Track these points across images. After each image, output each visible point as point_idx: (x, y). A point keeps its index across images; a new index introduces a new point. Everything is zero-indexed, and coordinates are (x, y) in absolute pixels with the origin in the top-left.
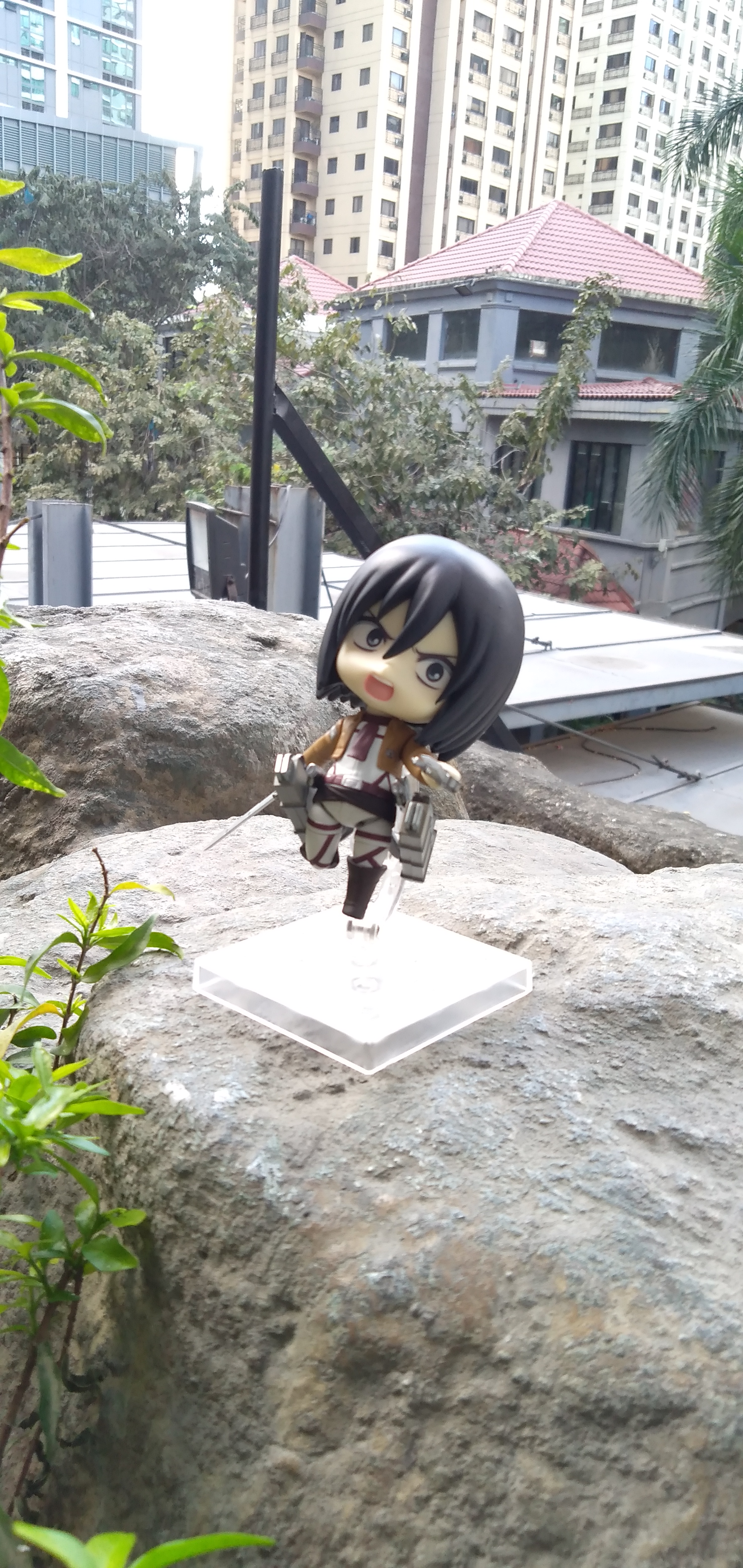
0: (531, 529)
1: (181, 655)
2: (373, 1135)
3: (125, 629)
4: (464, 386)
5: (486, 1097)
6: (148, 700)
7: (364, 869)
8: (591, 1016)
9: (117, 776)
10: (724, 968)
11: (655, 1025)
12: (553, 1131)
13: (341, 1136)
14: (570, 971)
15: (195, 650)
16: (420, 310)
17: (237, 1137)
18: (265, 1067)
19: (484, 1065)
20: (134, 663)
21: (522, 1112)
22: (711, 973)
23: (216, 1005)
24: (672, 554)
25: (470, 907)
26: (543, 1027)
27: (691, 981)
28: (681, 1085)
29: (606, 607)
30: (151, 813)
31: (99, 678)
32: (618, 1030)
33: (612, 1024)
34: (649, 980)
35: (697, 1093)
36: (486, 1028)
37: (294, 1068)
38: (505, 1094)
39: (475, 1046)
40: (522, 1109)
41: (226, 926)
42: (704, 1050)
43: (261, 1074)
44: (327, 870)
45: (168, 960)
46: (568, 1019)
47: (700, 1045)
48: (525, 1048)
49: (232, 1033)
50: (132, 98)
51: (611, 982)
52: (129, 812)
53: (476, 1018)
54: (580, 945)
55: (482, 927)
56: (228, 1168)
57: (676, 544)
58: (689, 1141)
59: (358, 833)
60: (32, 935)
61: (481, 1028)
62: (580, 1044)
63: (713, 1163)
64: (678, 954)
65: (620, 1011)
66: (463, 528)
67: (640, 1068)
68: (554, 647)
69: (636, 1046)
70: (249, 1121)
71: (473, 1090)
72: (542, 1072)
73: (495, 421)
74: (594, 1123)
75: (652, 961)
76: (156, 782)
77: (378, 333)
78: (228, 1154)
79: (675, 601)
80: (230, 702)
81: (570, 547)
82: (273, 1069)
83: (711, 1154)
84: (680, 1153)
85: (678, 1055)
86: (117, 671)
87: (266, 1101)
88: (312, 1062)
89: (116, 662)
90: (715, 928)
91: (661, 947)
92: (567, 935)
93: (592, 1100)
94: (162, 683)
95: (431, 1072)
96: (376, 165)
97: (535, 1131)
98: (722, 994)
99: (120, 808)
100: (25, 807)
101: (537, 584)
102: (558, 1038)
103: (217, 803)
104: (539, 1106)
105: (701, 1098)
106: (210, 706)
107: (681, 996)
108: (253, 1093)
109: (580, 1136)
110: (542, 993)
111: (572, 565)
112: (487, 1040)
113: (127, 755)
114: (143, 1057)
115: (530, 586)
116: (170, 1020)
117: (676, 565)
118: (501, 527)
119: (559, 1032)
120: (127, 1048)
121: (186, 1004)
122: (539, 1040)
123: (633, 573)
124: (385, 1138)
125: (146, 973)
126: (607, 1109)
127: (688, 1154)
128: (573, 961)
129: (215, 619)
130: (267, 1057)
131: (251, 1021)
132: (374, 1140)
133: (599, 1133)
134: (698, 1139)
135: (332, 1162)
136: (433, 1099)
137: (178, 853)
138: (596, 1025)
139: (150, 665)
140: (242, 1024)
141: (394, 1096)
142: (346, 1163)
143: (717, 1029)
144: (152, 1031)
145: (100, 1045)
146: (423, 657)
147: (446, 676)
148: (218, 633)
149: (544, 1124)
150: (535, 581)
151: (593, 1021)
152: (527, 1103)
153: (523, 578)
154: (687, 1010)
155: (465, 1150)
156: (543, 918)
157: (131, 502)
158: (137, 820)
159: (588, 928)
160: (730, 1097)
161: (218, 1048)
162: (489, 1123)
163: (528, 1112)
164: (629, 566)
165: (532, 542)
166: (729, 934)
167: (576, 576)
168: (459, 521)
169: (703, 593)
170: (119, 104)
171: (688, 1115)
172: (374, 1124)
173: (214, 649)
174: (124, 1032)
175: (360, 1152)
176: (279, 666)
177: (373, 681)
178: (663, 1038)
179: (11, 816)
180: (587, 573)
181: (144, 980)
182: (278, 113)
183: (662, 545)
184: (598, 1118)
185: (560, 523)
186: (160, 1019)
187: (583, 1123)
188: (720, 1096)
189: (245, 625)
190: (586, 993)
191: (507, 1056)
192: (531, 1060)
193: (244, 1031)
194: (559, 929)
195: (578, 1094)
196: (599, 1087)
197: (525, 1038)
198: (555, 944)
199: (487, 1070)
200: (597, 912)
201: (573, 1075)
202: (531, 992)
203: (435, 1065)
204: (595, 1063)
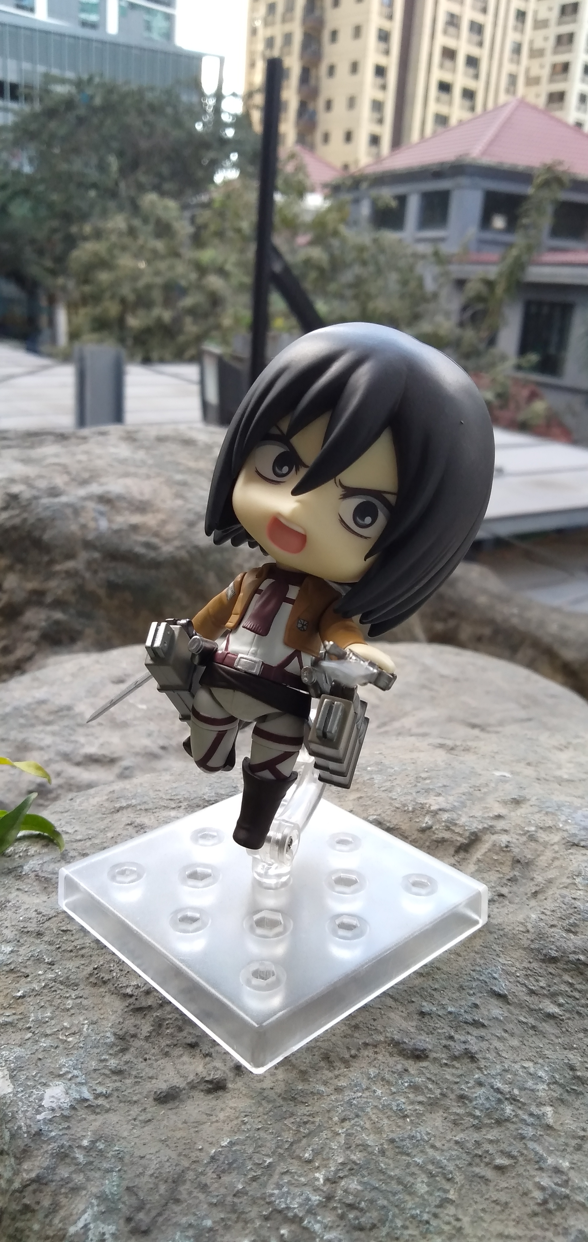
0: (488, 373)
1: (148, 477)
2: (254, 1179)
4: (436, 254)
5: (419, 1115)
6: (110, 521)
7: (264, 782)
8: (565, 970)
9: (78, 595)
12: (513, 1182)
13: (209, 1177)
14: (535, 894)
15: (163, 472)
16: (400, 190)
17: (64, 1172)
18: (124, 1041)
19: (419, 1055)
20: (101, 485)
21: (470, 1145)
23: (82, 929)
25: (413, 791)
26: (503, 986)
30: (109, 631)
31: (64, 499)
36: (427, 983)
37: (164, 1042)
38: (446, 1109)
39: (409, 1016)
40: (471, 1137)
43: (115, 1055)
44: (220, 774)
45: (42, 850)
46: (536, 975)
48: (477, 1024)
49: (92, 980)
50: (169, 18)
52: (88, 631)
54: (549, 854)
55: (428, 820)
56: (43, 1225)
59: (257, 732)
62: (551, 1016)
70: (85, 1143)
71: (401, 1102)
72: (499, 1068)
73: (460, 283)
76: (116, 602)
77: (365, 209)
78: (46, 1203)
81: (521, 389)
86: (82, 492)
87: (116, 1104)
88: (185, 1036)
89: (84, 483)
92: (532, 838)
93: (568, 1121)
94: (125, 505)
95: (346, 1063)
96: (368, 72)
97: (487, 1181)
99: (79, 627)
102: (520, 1006)
104: (493, 1134)
106: (171, 528)
108: (100, 1089)
111: (522, 404)
112: (427, 1007)
113: (88, 575)
116: (21, 950)
119: (521, 993)
121: (47, 924)
122: (496, 1010)
123: (573, 412)
124: (271, 1189)
125: (15, 869)
128: (539, 878)
130: (130, 1024)
132: (254, 1189)
135: (190, 1226)
138: (571, 985)
139: (116, 487)
140: (106, 967)
141: (292, 1107)
142: (211, 1230)
146: (349, 492)
147: (381, 520)
148: (189, 457)
149: (500, 1169)
151: (567, 978)
152: (477, 1128)
155: (383, 1222)
156: (503, 811)
159: (558, 829)
161: (70, 1003)
162: (421, 1167)
163: (478, 1144)
164: (570, 406)
167: (525, 413)
170: (159, 23)
172: (256, 1159)
175: (234, 1209)
177: (277, 524)
180: (534, 411)
181: (9, 880)
182: (288, 28)
184: (577, 1157)
185: (513, 369)
187: (557, 1170)
190: (558, 932)
191: (451, 1038)
192: (484, 1045)
193: (107, 977)
194: (522, 828)
195: (548, 1110)
196: (578, 1094)
197: (476, 1006)
198: (516, 850)
199: (425, 1064)
200: (569, 807)
201: (541, 1073)
202: (486, 926)
203: (353, 1052)
204: (572, 1048)
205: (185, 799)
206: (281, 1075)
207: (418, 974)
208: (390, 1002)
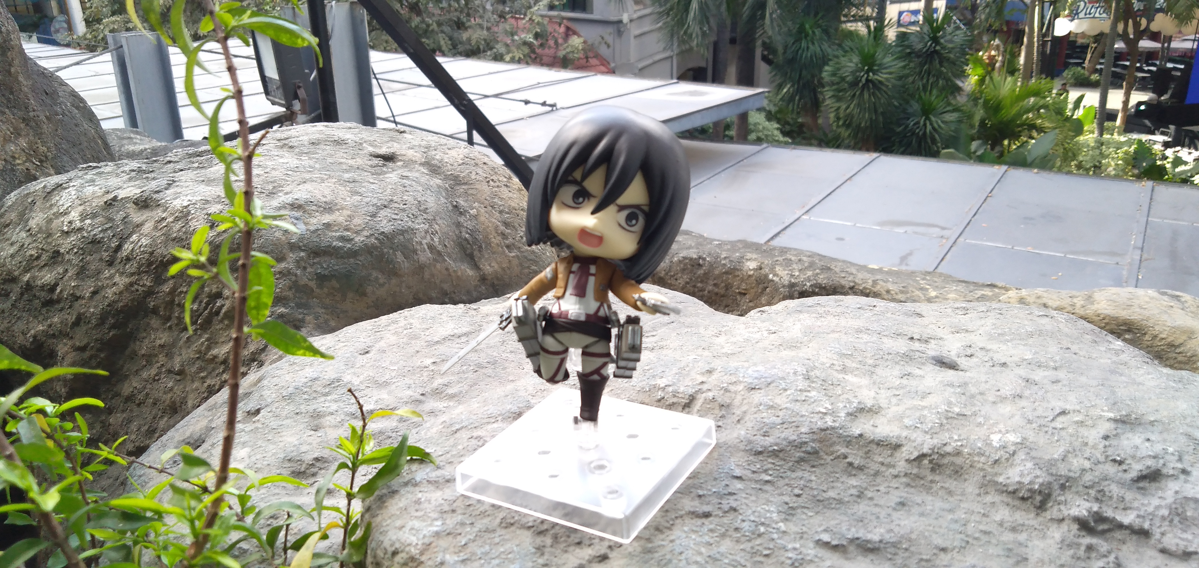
0: (525, 15)
1: (323, 181)
3: (269, 163)
5: (718, 542)
6: (306, 224)
7: (593, 380)
8: (768, 457)
9: (293, 290)
10: (848, 399)
11: (815, 456)
12: (774, 560)
14: (739, 421)
15: (333, 174)
18: (540, 550)
19: (707, 515)
20: (287, 193)
21: (748, 549)
22: (841, 405)
23: (479, 501)
24: (633, 24)
25: (645, 378)
26: (738, 472)
27: (830, 414)
28: (846, 499)
29: (590, 71)
30: (326, 316)
32: (791, 464)
33: (785, 460)
34: (801, 419)
35: (859, 503)
36: (696, 481)
37: (562, 546)
38: (730, 536)
39: (693, 499)
40: (747, 546)
41: (458, 427)
42: (854, 467)
43: (539, 558)
45: (422, 466)
46: (753, 463)
47: (850, 464)
48: (730, 494)
49: (503, 525)
51: (773, 426)
52: (308, 318)
53: (687, 474)
54: (739, 398)
55: (660, 394)
57: (635, 16)
58: (869, 546)
59: (584, 354)
60: (271, 447)
61: (690, 481)
62: (767, 482)
63: (890, 559)
64: (813, 393)
65: (788, 448)
66: (472, 19)
67: (815, 493)
68: (558, 106)
69: (806, 475)
71: (707, 538)
72: (750, 511)
74: (801, 546)
75: (798, 404)
76: (326, 290)
79: (640, 60)
80: (374, 215)
81: (557, 27)
82: (547, 550)
83: (887, 552)
84: (866, 557)
85: (837, 475)
88: (575, 538)
90: (828, 365)
91: (800, 390)
92: (726, 391)
93: (793, 528)
94: (314, 208)
95: (669, 529)
97: (762, 563)
98: (854, 420)
99: (300, 317)
100: (218, 327)
101: (536, 58)
102: (750, 480)
103: (377, 300)
104: (758, 541)
105: (862, 508)
107: (827, 429)
109: (796, 560)
110: (725, 443)
111: (560, 41)
112: (701, 492)
113: (299, 272)
114: (439, 560)
115: (529, 61)
116: (448, 522)
117: (638, 32)
118: (502, 16)
119: (749, 474)
120: (422, 553)
121: (455, 505)
122: (739, 485)
123: (606, 43)
125: (410, 481)
126: (806, 532)
127: (871, 556)
128: (738, 412)
129: (339, 143)
130: (539, 540)
131: (516, 512)
133: (808, 554)
134: (875, 542)
136: (681, 553)
137: (367, 352)
138: (773, 463)
139: (301, 193)
140: (509, 516)
141: (650, 556)
143: (858, 449)
144: (437, 534)
145: (395, 553)
146: (621, 208)
147: (641, 220)
148: (345, 155)
149: (766, 556)
150: (533, 56)
151: (770, 460)
152: (749, 541)
153: (524, 56)
154: (835, 439)
156: (704, 379)
157: (193, 24)
158: (315, 324)
159: (741, 382)
160: (882, 502)
161: (497, 540)
162: (728, 564)
163: (752, 548)
164: (603, 38)
165: (528, 25)
166: (839, 368)
167: (565, 49)
168: (468, 15)
169: (658, 52)
171: (861, 524)
173: (347, 171)
174: (414, 540)
176: (403, 177)
177: (584, 233)
178: (822, 465)
179: (206, 336)
180: (572, 46)
181: (409, 488)
183: (625, 18)
184: (802, 542)
185: (546, 9)
186: (439, 523)
187: (795, 549)
188: (875, 502)
189: (364, 145)
190: (759, 438)
191: (720, 503)
192: (738, 503)
193: (512, 521)
194: (719, 386)
195: (781, 524)
196: (793, 515)
197: (727, 485)
198: (720, 400)
199: (711, 519)
200: (742, 368)
201: (772, 509)
202: (717, 444)
203: (671, 522)
204: (783, 495)
205: (499, 415)
206: (636, 544)
207: (689, 478)
208: (679, 495)
